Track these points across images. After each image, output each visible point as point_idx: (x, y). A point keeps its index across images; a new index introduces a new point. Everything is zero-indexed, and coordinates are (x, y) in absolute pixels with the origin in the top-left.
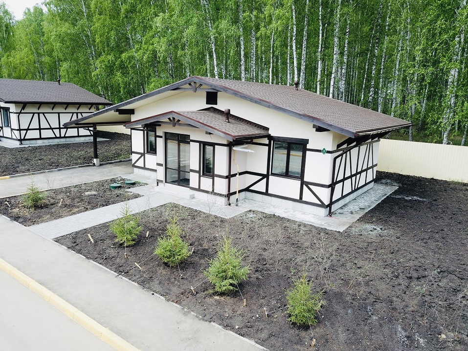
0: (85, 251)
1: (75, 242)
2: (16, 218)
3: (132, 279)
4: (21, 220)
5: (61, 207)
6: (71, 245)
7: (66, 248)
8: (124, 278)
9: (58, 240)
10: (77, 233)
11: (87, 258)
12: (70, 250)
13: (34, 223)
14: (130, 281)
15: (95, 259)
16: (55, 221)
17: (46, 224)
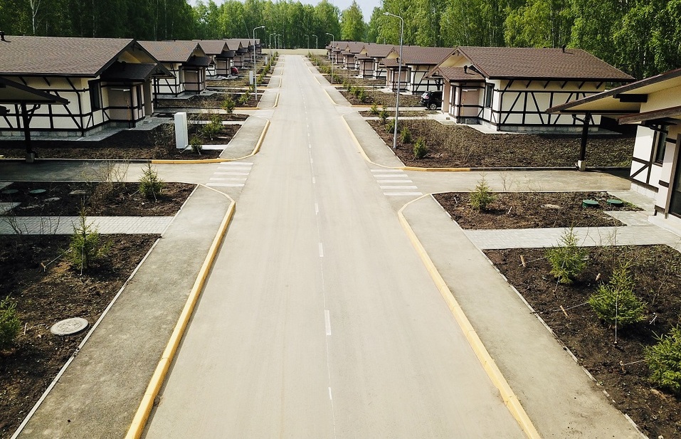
0: (510, 273)
1: (504, 260)
2: (457, 218)
3: (549, 323)
4: (461, 221)
5: (509, 216)
6: (499, 261)
7: (492, 263)
8: (539, 318)
9: (488, 253)
10: (512, 250)
11: (509, 282)
12: (495, 267)
13: (473, 227)
14: (545, 325)
15: (517, 286)
16: (494, 231)
17: (484, 231)
